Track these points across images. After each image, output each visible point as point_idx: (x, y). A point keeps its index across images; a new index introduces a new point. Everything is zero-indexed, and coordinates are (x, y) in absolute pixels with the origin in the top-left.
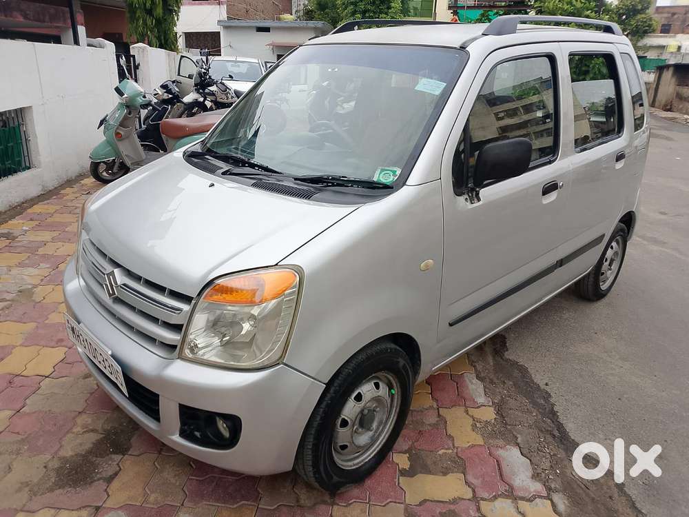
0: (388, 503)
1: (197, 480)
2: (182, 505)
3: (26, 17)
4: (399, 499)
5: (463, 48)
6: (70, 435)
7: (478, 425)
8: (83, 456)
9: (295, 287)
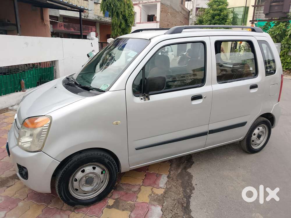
0: (93, 216)
1: (34, 193)
2: (24, 200)
3: (75, 29)
4: (98, 215)
5: (150, 39)
6: (8, 171)
7: (153, 195)
8: (7, 178)
9: (48, 124)
